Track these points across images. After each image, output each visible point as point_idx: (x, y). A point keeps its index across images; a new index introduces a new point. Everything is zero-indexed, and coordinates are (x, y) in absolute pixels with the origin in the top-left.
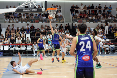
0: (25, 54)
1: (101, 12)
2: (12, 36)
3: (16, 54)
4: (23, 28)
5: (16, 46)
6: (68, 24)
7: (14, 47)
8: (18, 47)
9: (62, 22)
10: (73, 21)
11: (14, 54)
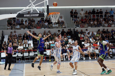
0: (28, 61)
1: (102, 17)
2: (15, 43)
3: (19, 60)
4: (25, 34)
5: (18, 53)
6: (70, 29)
7: (16, 54)
8: (20, 54)
9: (64, 28)
10: (75, 26)
11: (17, 61)
